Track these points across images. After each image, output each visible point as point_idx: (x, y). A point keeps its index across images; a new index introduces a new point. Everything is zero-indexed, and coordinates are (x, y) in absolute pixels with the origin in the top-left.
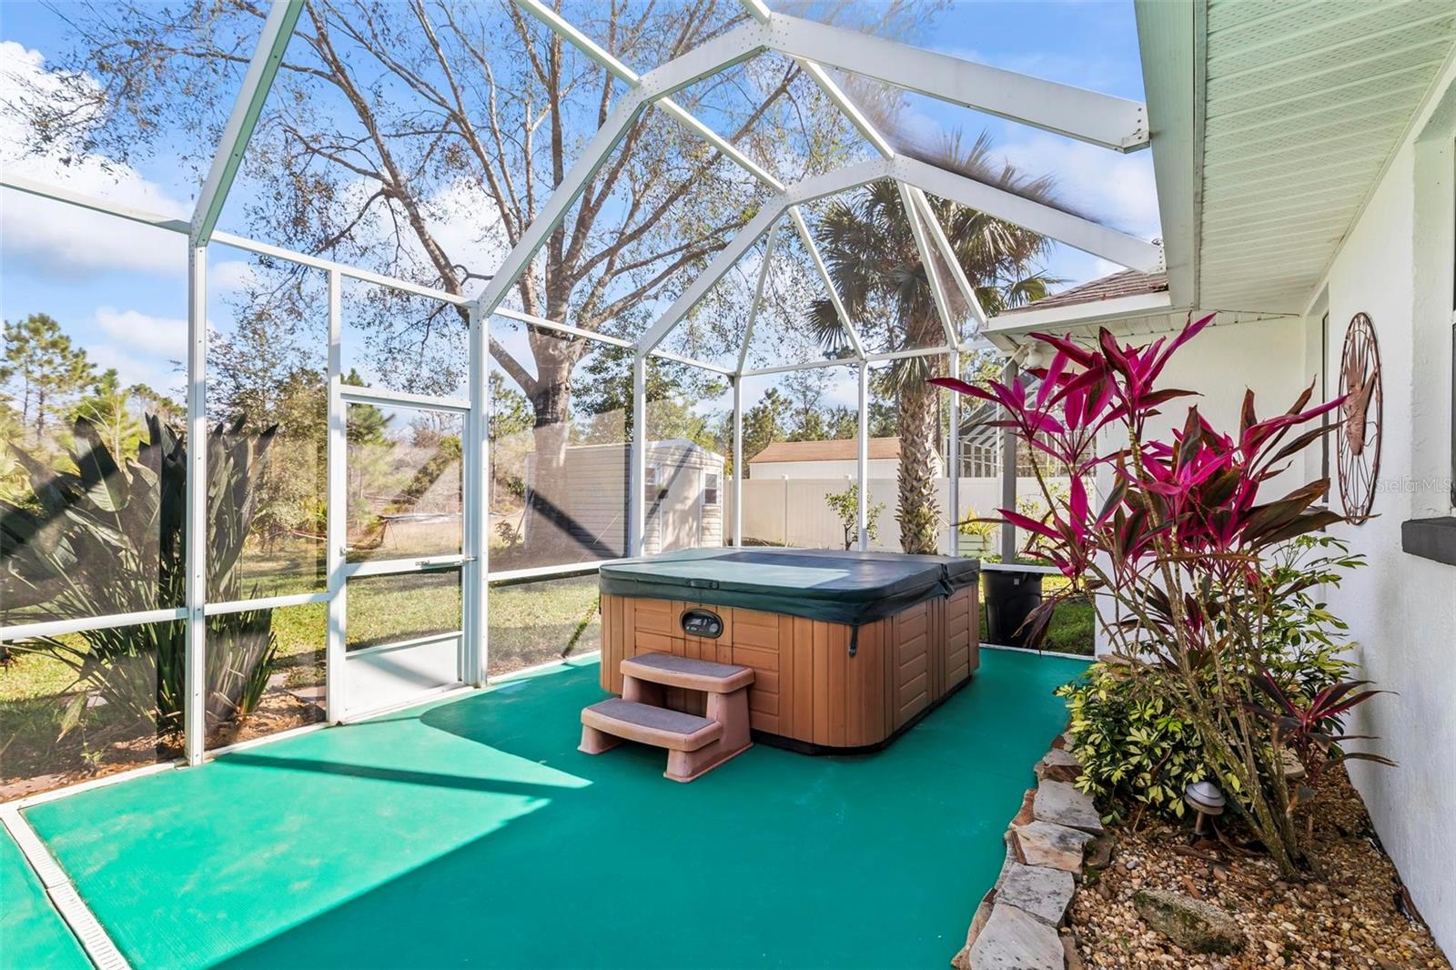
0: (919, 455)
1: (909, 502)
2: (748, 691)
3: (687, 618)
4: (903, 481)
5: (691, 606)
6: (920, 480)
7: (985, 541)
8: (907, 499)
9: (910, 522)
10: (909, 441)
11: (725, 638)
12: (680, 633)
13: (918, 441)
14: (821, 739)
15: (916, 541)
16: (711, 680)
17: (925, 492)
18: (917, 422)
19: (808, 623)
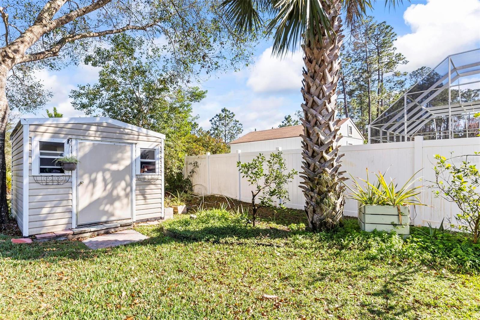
0: (320, 118)
1: (311, 168)
4: (305, 147)
6: (322, 144)
7: (399, 214)
8: (309, 165)
13: (319, 102)
15: (318, 210)
17: (328, 157)
18: (318, 81)
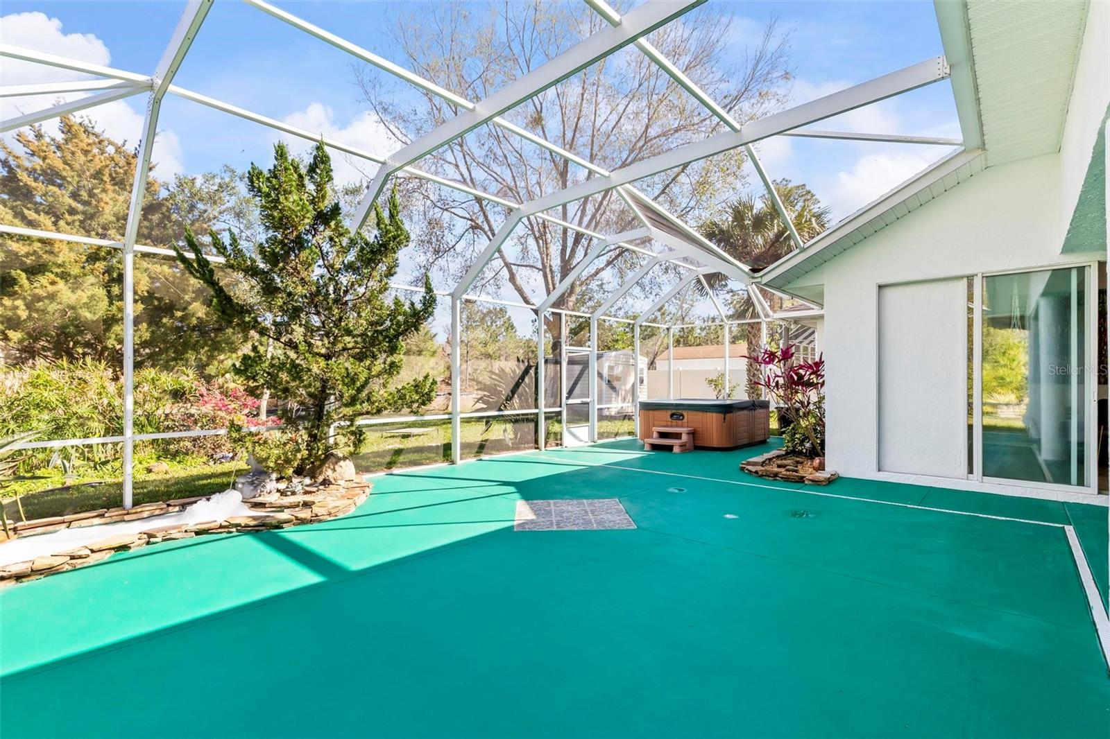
2: (693, 434)
3: (672, 416)
4: (749, 371)
5: (673, 411)
8: (751, 380)
9: (753, 393)
10: (752, 350)
11: (685, 420)
12: (670, 420)
14: (715, 446)
16: (683, 430)
19: (711, 414)
